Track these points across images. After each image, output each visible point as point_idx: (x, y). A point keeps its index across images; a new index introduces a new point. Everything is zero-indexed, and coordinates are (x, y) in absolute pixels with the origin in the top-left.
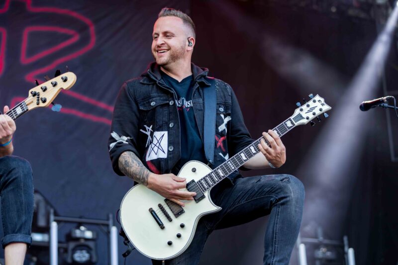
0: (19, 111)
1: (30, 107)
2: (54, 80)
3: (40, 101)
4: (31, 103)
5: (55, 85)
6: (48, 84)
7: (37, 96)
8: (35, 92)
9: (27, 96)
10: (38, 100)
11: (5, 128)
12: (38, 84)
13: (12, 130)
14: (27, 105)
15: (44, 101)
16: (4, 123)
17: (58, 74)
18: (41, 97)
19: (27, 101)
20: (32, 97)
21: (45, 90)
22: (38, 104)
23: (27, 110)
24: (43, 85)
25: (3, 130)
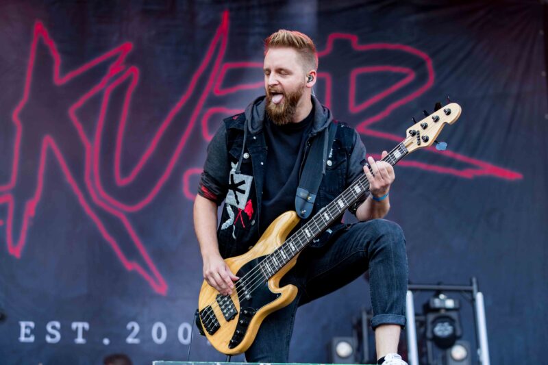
0: (397, 154)
1: (411, 149)
2: (435, 114)
3: (422, 140)
4: (410, 144)
5: (436, 120)
6: (428, 120)
7: (416, 136)
8: (414, 131)
9: (405, 136)
10: (419, 140)
11: (383, 177)
12: (416, 123)
13: (391, 178)
14: (406, 147)
15: (426, 140)
16: (383, 170)
17: (437, 108)
18: (421, 135)
19: (406, 142)
20: (411, 137)
21: (425, 127)
22: (419, 145)
23: (407, 152)
24: (423, 122)
25: (382, 179)
